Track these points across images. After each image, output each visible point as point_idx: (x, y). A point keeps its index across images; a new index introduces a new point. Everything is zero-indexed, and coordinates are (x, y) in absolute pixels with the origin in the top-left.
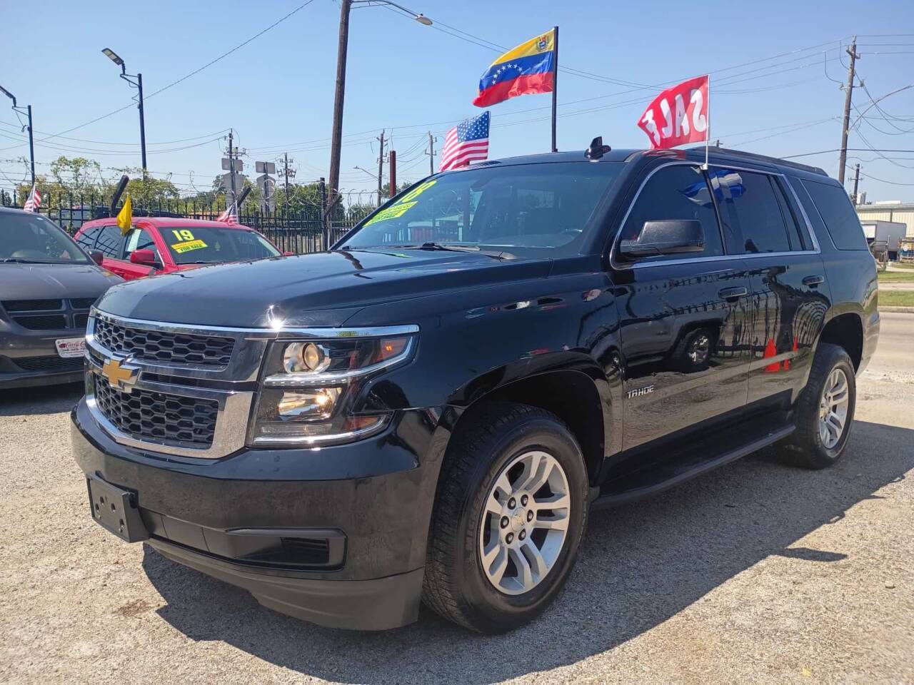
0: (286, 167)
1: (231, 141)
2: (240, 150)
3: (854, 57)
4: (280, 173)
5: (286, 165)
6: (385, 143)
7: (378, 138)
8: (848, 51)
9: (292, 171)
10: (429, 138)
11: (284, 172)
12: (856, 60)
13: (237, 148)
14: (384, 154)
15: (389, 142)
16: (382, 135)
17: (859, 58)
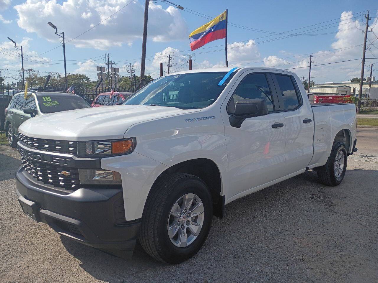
0: (131, 69)
1: (108, 59)
2: (112, 62)
3: (368, 19)
4: (128, 72)
5: (131, 68)
6: (170, 59)
7: (168, 57)
8: (365, 17)
9: (133, 71)
10: (189, 56)
11: (130, 71)
12: (369, 20)
13: (111, 62)
14: (170, 63)
15: (172, 58)
16: (169, 55)
17: (370, 19)
